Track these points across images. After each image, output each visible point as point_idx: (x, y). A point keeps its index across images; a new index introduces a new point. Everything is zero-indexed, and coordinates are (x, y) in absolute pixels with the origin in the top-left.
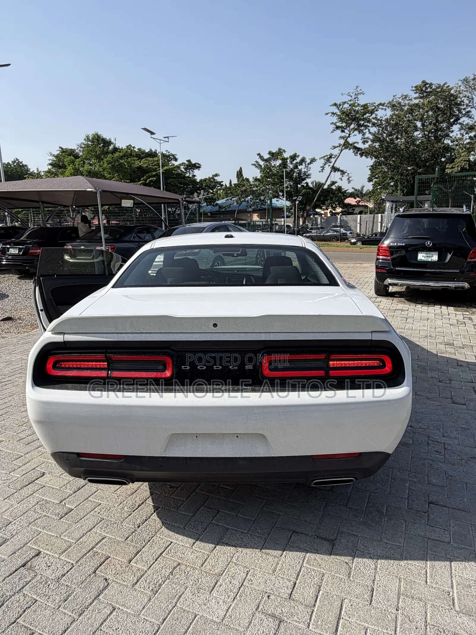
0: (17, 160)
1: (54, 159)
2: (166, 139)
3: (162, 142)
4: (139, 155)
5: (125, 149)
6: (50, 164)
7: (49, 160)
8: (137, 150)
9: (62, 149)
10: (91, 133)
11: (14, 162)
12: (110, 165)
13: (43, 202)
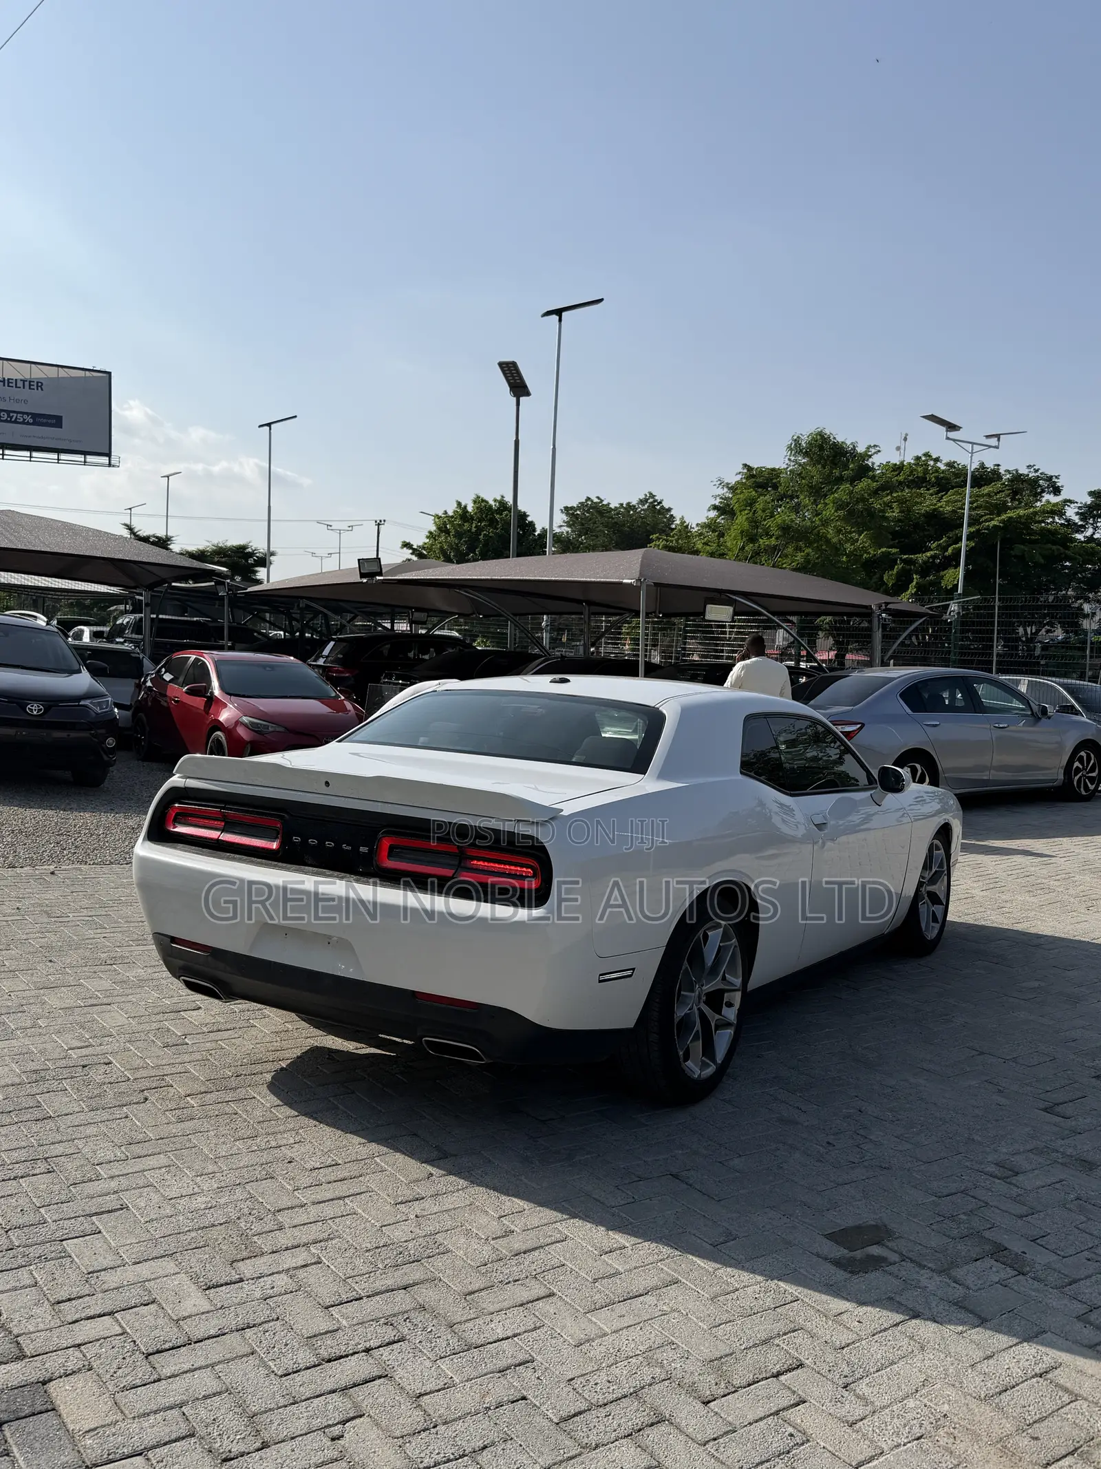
0: (652, 496)
1: (727, 495)
2: (993, 442)
3: (976, 448)
4: (947, 479)
5: (909, 464)
6: (715, 507)
7: (715, 497)
8: (943, 467)
9: (749, 468)
10: (806, 431)
11: (643, 502)
12: (841, 513)
13: (590, 603)
